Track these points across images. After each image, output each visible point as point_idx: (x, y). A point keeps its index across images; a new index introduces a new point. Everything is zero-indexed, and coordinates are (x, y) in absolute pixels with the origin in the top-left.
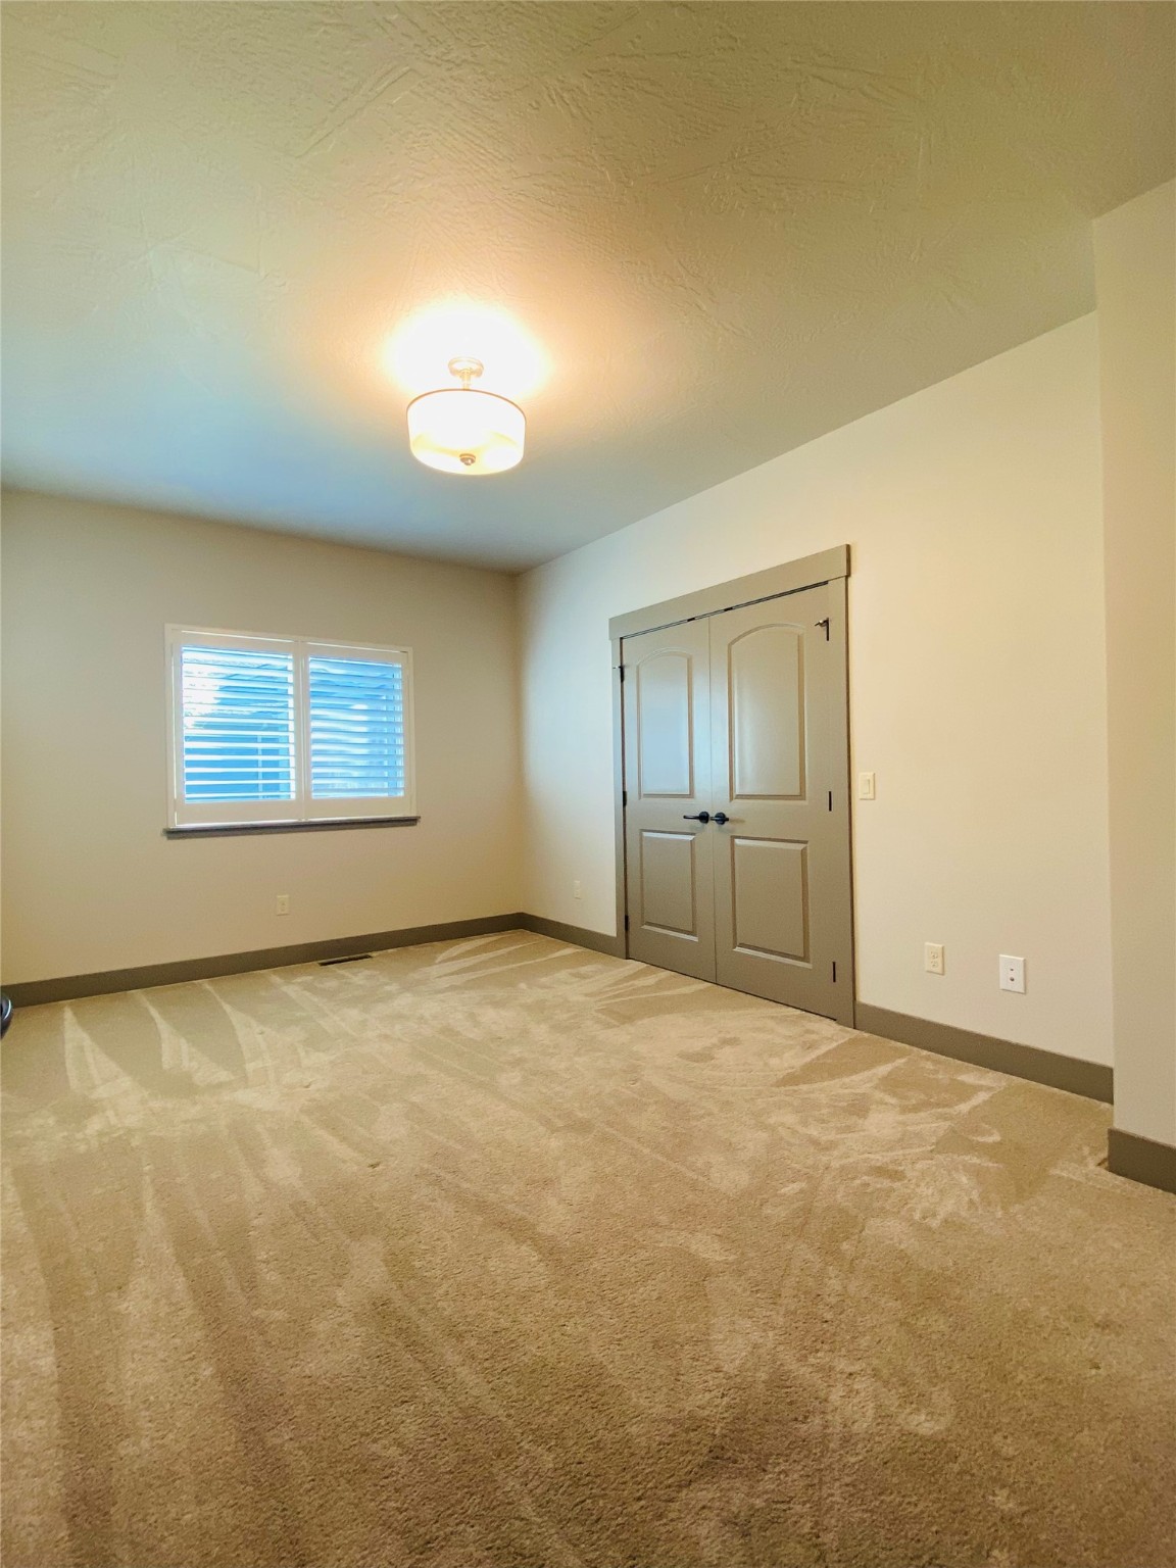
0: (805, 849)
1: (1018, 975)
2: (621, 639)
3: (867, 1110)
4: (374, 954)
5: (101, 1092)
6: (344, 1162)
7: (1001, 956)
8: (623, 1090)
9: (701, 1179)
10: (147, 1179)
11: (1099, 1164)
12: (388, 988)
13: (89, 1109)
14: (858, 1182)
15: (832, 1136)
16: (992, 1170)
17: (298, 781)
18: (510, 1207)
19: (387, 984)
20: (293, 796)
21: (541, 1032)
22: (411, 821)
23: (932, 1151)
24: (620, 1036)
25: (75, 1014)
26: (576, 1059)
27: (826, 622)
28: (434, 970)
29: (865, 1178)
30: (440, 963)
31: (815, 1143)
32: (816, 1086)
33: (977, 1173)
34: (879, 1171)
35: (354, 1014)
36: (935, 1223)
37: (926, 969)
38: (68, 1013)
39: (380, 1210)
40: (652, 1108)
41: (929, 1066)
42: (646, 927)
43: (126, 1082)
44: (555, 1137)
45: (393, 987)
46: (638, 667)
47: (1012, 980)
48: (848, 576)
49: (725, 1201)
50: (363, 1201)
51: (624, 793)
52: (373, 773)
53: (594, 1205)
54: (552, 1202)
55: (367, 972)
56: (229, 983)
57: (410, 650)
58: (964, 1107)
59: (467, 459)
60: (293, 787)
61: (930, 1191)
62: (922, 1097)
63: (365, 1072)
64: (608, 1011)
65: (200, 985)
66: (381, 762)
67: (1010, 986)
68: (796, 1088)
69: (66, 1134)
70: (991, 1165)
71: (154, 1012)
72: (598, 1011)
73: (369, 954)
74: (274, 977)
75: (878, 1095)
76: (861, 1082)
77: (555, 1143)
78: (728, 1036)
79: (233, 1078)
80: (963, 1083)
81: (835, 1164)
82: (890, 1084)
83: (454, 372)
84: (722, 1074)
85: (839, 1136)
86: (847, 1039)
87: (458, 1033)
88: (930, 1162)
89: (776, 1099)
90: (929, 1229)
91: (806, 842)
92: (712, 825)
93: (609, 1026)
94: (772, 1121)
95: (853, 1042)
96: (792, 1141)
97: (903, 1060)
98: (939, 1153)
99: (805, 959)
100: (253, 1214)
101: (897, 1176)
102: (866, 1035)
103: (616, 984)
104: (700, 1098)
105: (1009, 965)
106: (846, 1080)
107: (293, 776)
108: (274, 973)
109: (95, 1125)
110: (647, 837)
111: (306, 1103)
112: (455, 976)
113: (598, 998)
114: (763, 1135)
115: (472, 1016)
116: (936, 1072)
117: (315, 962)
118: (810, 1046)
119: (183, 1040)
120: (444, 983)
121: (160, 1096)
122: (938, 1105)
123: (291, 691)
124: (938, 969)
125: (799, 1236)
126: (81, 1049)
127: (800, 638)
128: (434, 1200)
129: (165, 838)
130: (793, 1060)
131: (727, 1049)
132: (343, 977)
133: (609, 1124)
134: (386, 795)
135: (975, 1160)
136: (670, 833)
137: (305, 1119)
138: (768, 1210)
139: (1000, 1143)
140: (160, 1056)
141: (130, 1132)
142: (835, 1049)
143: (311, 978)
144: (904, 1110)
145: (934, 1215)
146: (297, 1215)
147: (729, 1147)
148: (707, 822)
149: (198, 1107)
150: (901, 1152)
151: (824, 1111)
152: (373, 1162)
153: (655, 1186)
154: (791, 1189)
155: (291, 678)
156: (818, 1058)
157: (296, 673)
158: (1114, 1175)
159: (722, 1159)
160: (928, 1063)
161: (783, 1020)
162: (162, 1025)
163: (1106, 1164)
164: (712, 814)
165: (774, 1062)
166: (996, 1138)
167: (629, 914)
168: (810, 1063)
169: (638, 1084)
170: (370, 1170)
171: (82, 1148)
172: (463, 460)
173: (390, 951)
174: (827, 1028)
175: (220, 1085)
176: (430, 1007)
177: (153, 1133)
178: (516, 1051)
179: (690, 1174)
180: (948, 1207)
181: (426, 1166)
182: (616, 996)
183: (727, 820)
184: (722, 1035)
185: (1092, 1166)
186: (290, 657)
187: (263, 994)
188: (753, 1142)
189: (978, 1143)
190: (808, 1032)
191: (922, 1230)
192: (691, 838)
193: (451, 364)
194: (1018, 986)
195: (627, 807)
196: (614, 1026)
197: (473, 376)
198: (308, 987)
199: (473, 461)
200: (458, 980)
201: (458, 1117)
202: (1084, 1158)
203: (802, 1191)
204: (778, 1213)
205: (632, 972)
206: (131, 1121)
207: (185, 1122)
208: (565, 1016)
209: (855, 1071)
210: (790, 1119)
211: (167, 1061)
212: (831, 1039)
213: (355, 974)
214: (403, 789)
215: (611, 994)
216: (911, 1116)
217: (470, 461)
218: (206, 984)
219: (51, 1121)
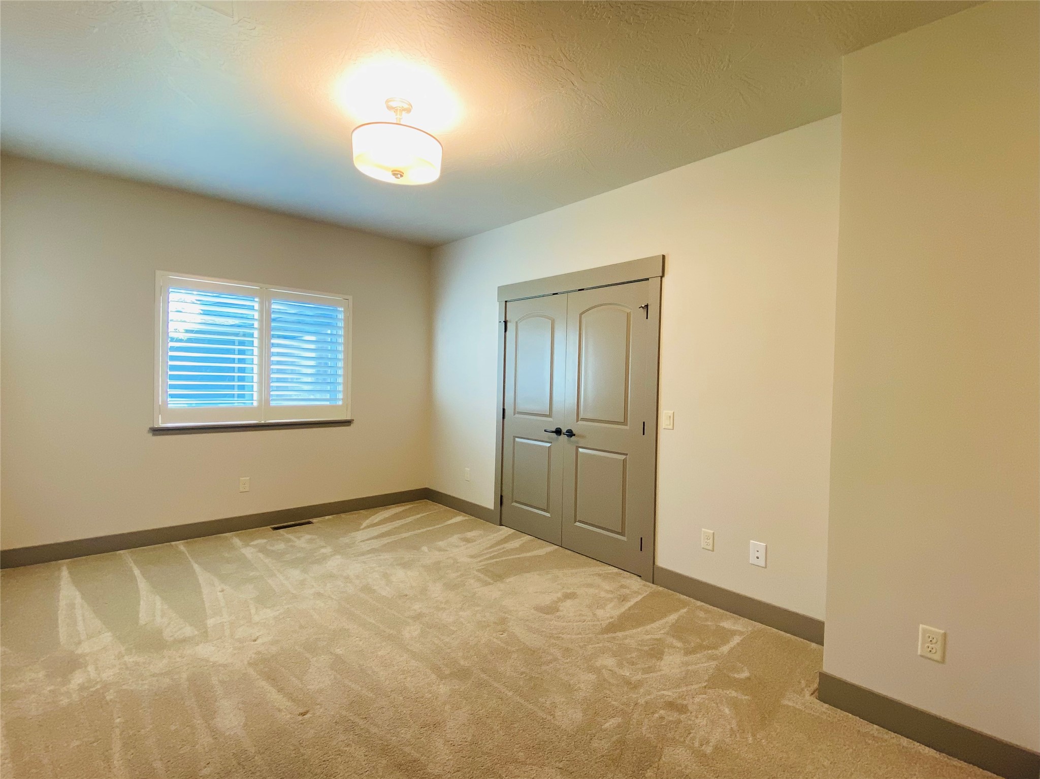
0: (625, 459)
1: (762, 554)
2: (506, 302)
3: (662, 653)
4: (314, 520)
5: (85, 648)
6: (280, 710)
7: (751, 541)
8: (495, 640)
9: (549, 718)
10: (117, 731)
11: (812, 694)
12: (323, 550)
13: (73, 663)
14: (656, 715)
15: (639, 676)
16: (745, 702)
17: (260, 392)
18: (407, 749)
19: (323, 547)
20: (255, 404)
21: (436, 590)
22: (347, 423)
23: (705, 687)
24: (493, 592)
25: (70, 573)
26: (461, 613)
27: (647, 306)
28: (359, 535)
29: (662, 712)
30: (365, 528)
31: (628, 683)
32: (627, 633)
33: (735, 704)
34: (671, 705)
35: (295, 574)
36: (709, 750)
37: (702, 547)
38: (64, 572)
39: (305, 757)
40: (515, 656)
41: (702, 614)
42: (515, 504)
43: (107, 637)
44: (444, 684)
45: (327, 550)
46: (517, 323)
47: (758, 558)
48: (662, 277)
49: (565, 737)
50: (292, 748)
51: (504, 410)
52: (318, 387)
53: (471, 745)
54: (440, 744)
55: (308, 537)
56: (200, 544)
57: (350, 298)
58: (725, 649)
59: (397, 174)
60: (255, 397)
61: (705, 722)
62: (698, 640)
63: (301, 627)
64: (485, 571)
65: (176, 545)
66: (324, 379)
67: (756, 562)
68: (614, 635)
69: (52, 688)
70: (744, 697)
71: (137, 572)
72: (478, 571)
73: (311, 520)
74: (235, 539)
75: (670, 640)
76: (657, 629)
77: (443, 689)
78: (569, 591)
79: (196, 633)
80: (724, 628)
81: (642, 701)
82: (677, 630)
83: (390, 108)
84: (564, 624)
85: (643, 676)
86: (648, 593)
87: (374, 591)
88: (704, 696)
89: (601, 645)
90: (705, 755)
91: (627, 454)
92: (563, 438)
93: (487, 584)
94: (598, 664)
95: (653, 595)
96: (611, 681)
97: (685, 610)
98: (710, 688)
99: (622, 534)
100: (203, 764)
101: (682, 709)
102: (661, 589)
103: (491, 547)
104: (549, 646)
105: (757, 547)
106: (648, 627)
107: (255, 388)
108: (238, 536)
109: (78, 679)
110: (518, 442)
111: (253, 656)
112: (375, 540)
113: (479, 559)
114: (592, 677)
115: (386, 576)
116: (707, 620)
117: (269, 527)
118: (624, 599)
119: (158, 598)
120: (365, 547)
121: (134, 651)
122: (708, 648)
123: (256, 324)
124: (710, 547)
125: (617, 766)
126: (72, 606)
127: (628, 315)
128: (348, 745)
129: (151, 435)
130: (611, 612)
131: (569, 603)
132: (289, 540)
133: (484, 671)
134: (328, 403)
135: (734, 694)
136: (536, 440)
137: (251, 671)
138: (595, 744)
139: (749, 678)
140: (138, 612)
141: (106, 686)
142: (641, 600)
143: (265, 541)
144: (688, 652)
145: (708, 742)
146: (239, 764)
147: (569, 689)
148: (560, 435)
149: (165, 661)
150: (684, 689)
151: (634, 655)
152: (301, 710)
153: (516, 726)
154: (610, 724)
155: (257, 315)
156: (630, 609)
157: (261, 312)
158: (822, 703)
159: (563, 700)
160: (702, 612)
161: (605, 577)
162: (143, 584)
163: (816, 694)
164: (564, 430)
165: (600, 613)
166: (745, 674)
167: (504, 494)
168: (624, 613)
169: (505, 635)
170: (300, 718)
171: (64, 701)
172: (394, 174)
173: (327, 517)
174: (634, 583)
175: (184, 641)
176: (354, 568)
177: (124, 687)
178: (417, 606)
179: (541, 714)
180: (715, 737)
181: (344, 713)
182: (491, 558)
183: (574, 435)
184: (565, 590)
185: (807, 694)
186: (256, 300)
187: (227, 555)
188: (585, 680)
189: (735, 679)
190: (622, 586)
191: (701, 757)
192: (548, 445)
193: (387, 101)
194: (762, 562)
195: (505, 420)
196: (490, 584)
197: (403, 112)
198: (263, 550)
199: (401, 176)
200: (376, 544)
201: (371, 667)
202: (803, 690)
203: (619, 726)
204: (602, 745)
205: (503, 537)
206: (108, 675)
207: (154, 675)
208: (454, 575)
209: (653, 621)
210: (609, 662)
211: (143, 618)
212: (637, 593)
213: (299, 538)
214: (342, 399)
215: (488, 556)
216: (692, 658)
217: (399, 176)
218: (181, 545)
219: (41, 675)
